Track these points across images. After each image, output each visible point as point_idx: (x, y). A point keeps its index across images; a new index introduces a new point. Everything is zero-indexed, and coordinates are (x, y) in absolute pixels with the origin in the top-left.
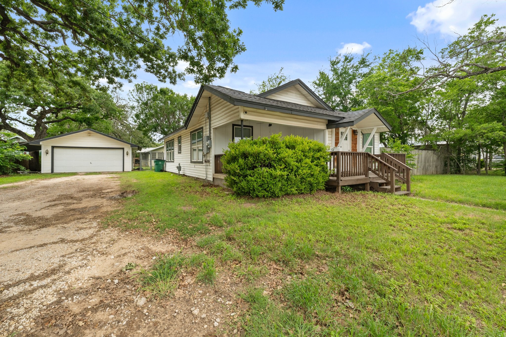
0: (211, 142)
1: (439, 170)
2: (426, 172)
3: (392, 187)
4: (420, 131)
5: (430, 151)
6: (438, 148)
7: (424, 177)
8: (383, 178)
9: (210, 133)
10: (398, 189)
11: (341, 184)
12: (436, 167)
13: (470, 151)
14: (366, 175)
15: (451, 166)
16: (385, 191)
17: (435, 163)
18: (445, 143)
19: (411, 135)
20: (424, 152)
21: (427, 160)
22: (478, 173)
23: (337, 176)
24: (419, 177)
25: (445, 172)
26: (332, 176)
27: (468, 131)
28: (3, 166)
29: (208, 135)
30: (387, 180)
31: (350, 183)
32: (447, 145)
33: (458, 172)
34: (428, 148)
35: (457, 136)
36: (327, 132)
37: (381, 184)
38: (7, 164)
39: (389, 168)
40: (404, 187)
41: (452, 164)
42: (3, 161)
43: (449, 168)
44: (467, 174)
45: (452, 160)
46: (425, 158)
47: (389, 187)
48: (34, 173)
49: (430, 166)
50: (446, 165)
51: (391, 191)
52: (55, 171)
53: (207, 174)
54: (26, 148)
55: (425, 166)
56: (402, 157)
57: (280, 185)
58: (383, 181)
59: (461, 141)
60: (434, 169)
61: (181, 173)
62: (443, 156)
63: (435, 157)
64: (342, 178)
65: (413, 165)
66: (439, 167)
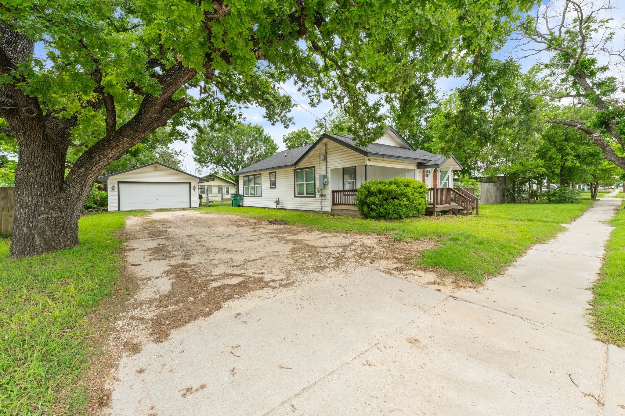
0: (328, 180)
1: (498, 200)
2: (487, 202)
3: (468, 211)
4: (482, 164)
5: (491, 184)
6: (498, 179)
7: (487, 206)
8: (461, 205)
9: (327, 172)
10: (471, 213)
11: (436, 210)
12: (496, 197)
13: (523, 183)
14: (450, 204)
15: (507, 196)
16: (463, 214)
17: (494, 194)
18: (503, 175)
19: (474, 168)
20: (486, 184)
21: (488, 191)
22: (529, 202)
23: (433, 204)
24: (483, 206)
25: (503, 202)
26: (430, 204)
27: (520, 167)
29: (325, 174)
30: (464, 207)
31: (441, 210)
32: (505, 177)
33: (513, 201)
34: (490, 180)
35: (512, 171)
36: (417, 171)
37: (459, 210)
39: (466, 198)
40: (475, 211)
41: (509, 195)
43: (506, 198)
44: (520, 203)
45: (508, 191)
46: (487, 190)
47: (465, 212)
49: (491, 196)
50: (503, 195)
51: (467, 214)
52: (122, 208)
53: (321, 206)
55: (487, 196)
56: (472, 190)
57: (404, 210)
58: (462, 208)
59: (515, 175)
60: (494, 199)
61: (280, 206)
62: (501, 187)
63: (495, 189)
64: (436, 206)
65: (478, 196)
66: (498, 197)
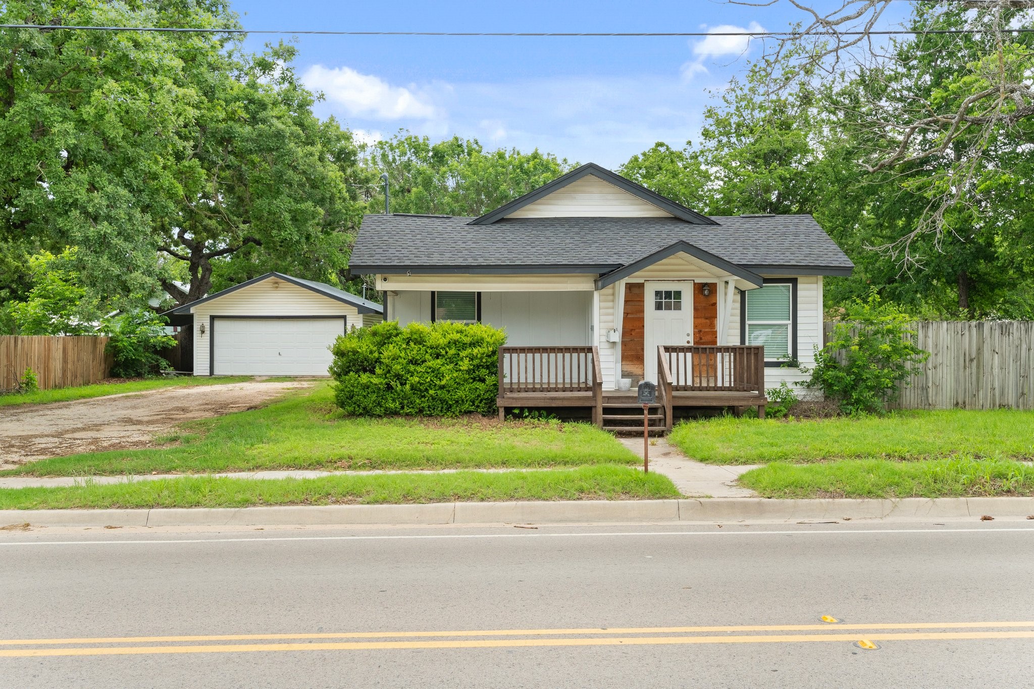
28: (135, 359)
36: (598, 296)
38: (141, 356)
42: (135, 350)
48: (185, 375)
52: (217, 372)
54: (169, 321)
64: (508, 395)
